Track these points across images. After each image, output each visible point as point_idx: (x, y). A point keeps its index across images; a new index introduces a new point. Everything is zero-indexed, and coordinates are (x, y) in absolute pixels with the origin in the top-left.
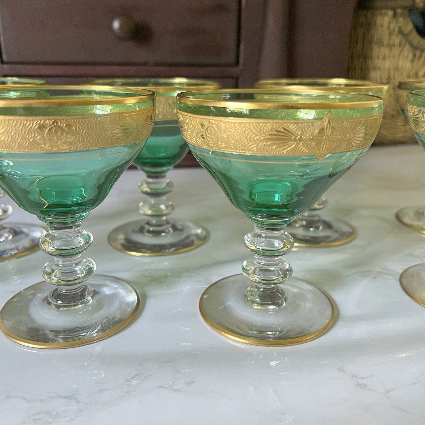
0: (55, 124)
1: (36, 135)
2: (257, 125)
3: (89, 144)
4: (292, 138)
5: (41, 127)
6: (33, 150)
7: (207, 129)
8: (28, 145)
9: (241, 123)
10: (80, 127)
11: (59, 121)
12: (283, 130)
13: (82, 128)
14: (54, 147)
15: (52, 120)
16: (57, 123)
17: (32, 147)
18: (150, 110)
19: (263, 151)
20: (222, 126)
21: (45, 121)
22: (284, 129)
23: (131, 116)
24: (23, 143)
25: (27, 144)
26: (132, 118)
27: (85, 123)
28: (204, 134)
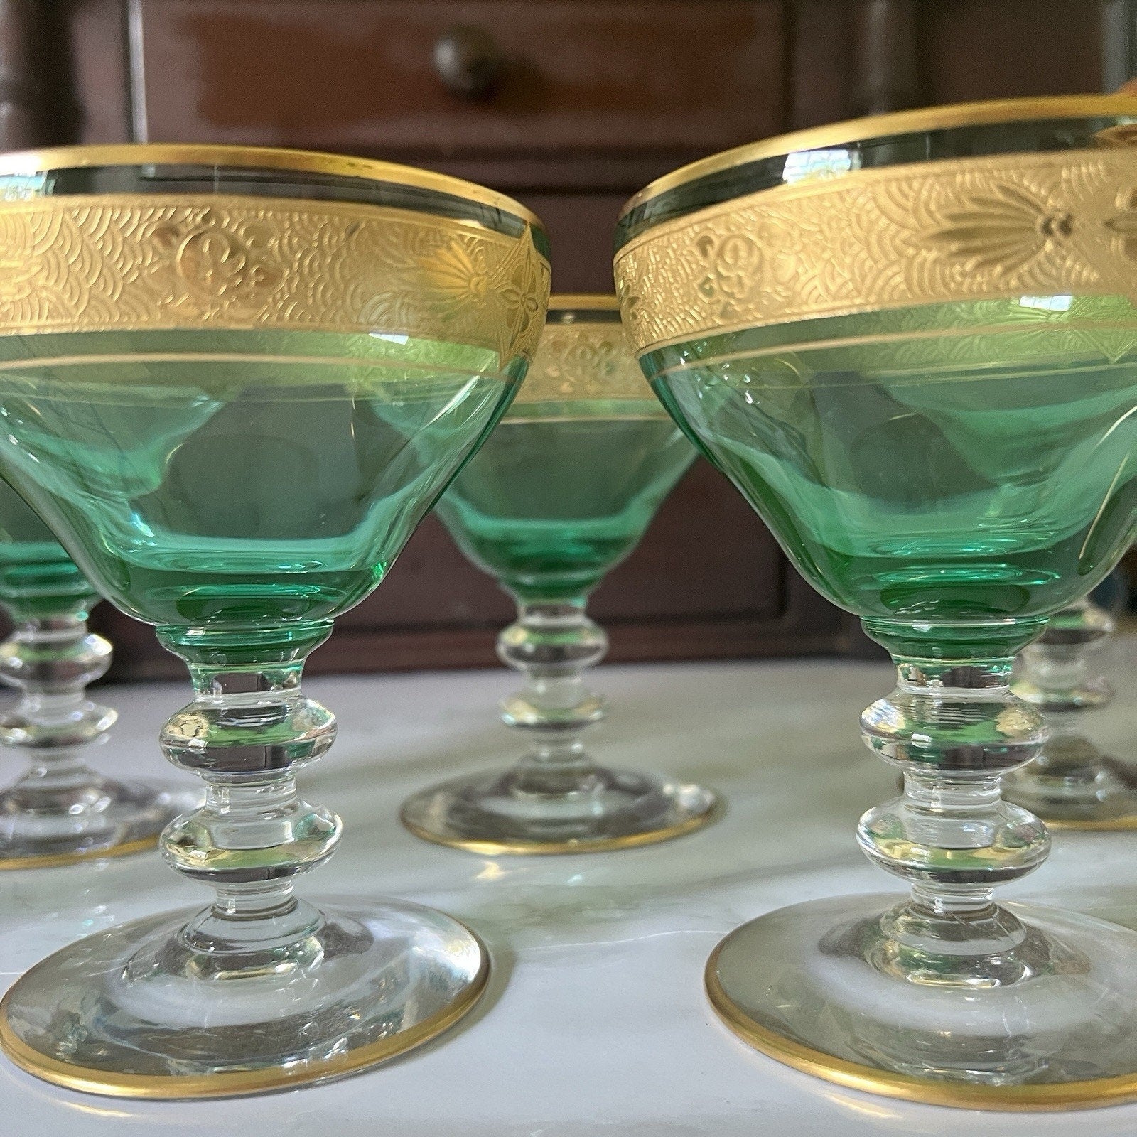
0: (213, 223)
1: (148, 262)
2: (904, 186)
3: (323, 309)
4: (1034, 223)
5: (168, 232)
6: (134, 319)
7: (720, 254)
8: (121, 296)
9: (845, 194)
10: (295, 241)
11: (224, 213)
12: (1000, 196)
13: (300, 247)
14: (203, 308)
15: (203, 208)
16: (220, 220)
17: (132, 307)
18: (529, 250)
19: (933, 287)
20: (775, 221)
21: (179, 209)
22: (1004, 190)
23: (466, 240)
24: (105, 289)
25: (117, 296)
26: (468, 246)
27: (311, 228)
28: (712, 276)
